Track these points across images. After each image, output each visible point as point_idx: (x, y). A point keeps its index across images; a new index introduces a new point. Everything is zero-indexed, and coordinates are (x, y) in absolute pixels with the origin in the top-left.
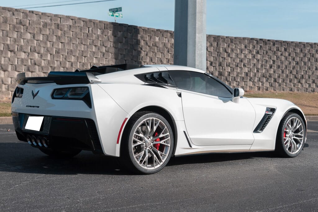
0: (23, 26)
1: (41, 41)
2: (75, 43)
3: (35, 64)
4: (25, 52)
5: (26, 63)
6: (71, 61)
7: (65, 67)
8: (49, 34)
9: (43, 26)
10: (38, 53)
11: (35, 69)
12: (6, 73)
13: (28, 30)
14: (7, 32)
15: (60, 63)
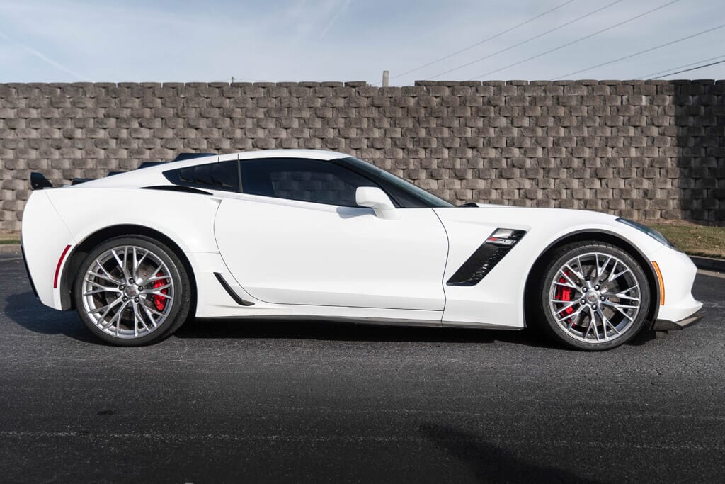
0: (494, 106)
1: (525, 128)
2: (592, 125)
3: (513, 166)
4: (496, 148)
5: (498, 165)
6: (582, 156)
7: (570, 168)
8: (542, 115)
9: (531, 103)
10: (519, 148)
11: (513, 174)
12: (464, 182)
13: (501, 113)
14: (466, 119)
15: (561, 161)
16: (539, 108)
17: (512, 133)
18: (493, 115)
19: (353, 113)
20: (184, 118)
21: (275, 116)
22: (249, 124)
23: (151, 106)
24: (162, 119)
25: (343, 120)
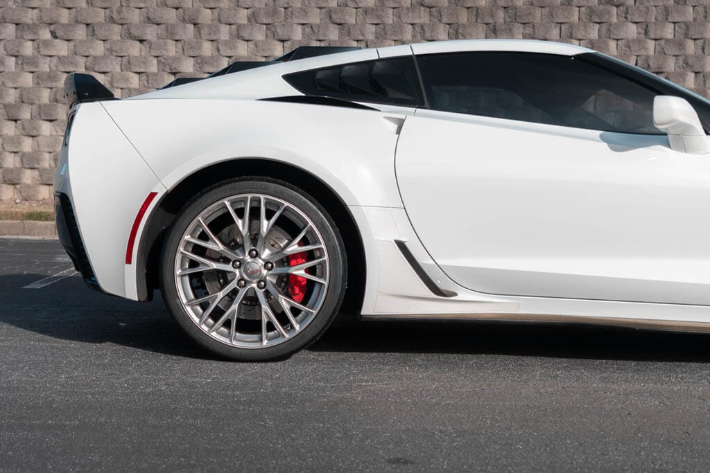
16: (691, 9)
17: (646, 49)
18: (614, 20)
19: (390, 18)
20: (122, 24)
21: (265, 21)
22: (224, 33)
23: (71, 6)
24: (88, 25)
25: (373, 28)
